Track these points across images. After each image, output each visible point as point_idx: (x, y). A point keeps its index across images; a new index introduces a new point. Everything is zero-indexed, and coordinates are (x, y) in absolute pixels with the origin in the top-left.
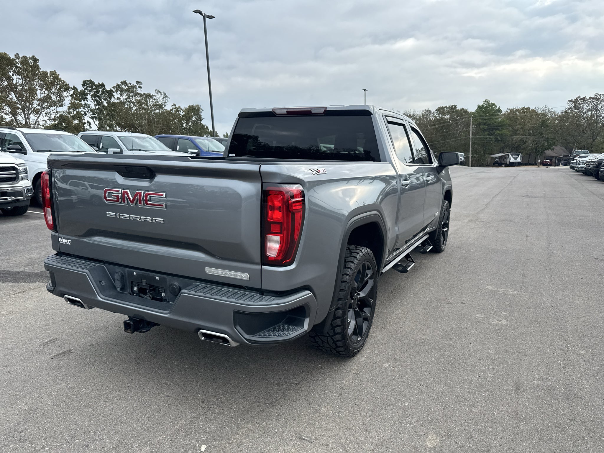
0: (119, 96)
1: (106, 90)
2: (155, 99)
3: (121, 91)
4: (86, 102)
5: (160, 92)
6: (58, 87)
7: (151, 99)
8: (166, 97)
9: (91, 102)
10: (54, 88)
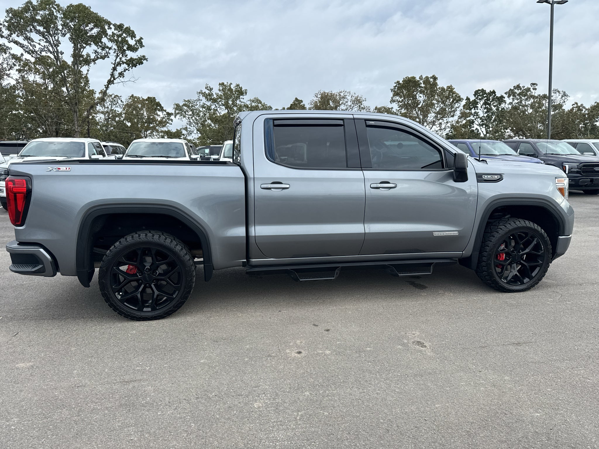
0: (511, 101)
4: (477, 110)
5: (559, 92)
6: (451, 100)
7: (547, 100)
9: (480, 110)
10: (448, 101)
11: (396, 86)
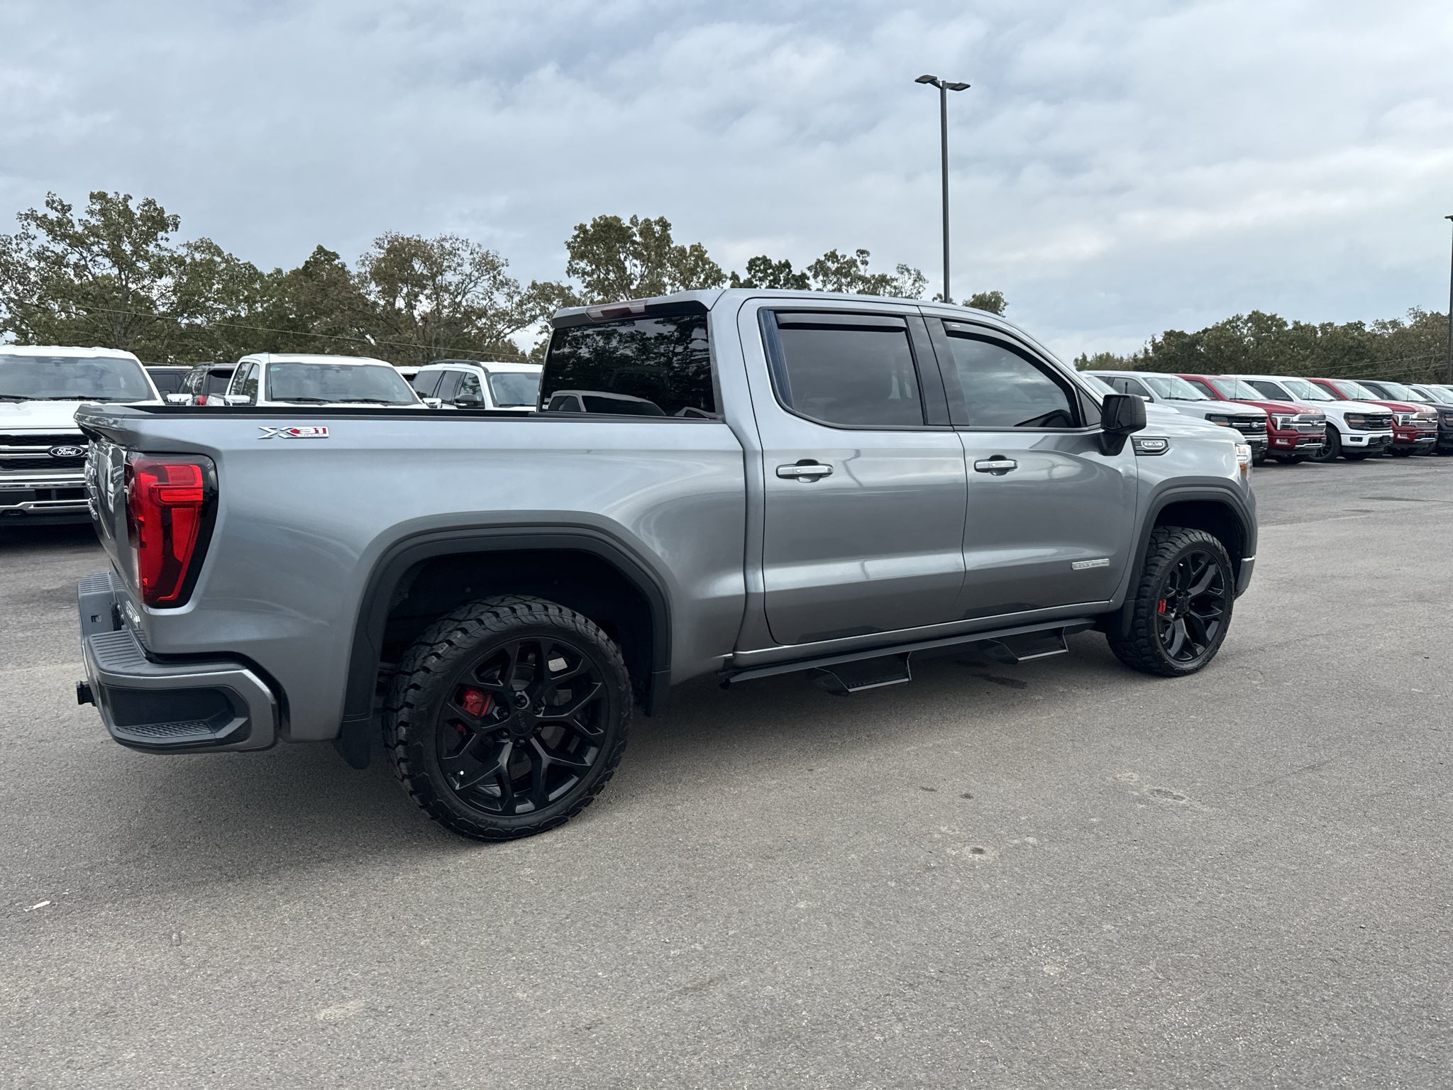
0: (820, 285)
1: (794, 275)
2: (895, 288)
3: (826, 275)
5: (908, 270)
6: (703, 277)
7: (888, 287)
8: (920, 279)
10: (695, 279)
11: (578, 236)
